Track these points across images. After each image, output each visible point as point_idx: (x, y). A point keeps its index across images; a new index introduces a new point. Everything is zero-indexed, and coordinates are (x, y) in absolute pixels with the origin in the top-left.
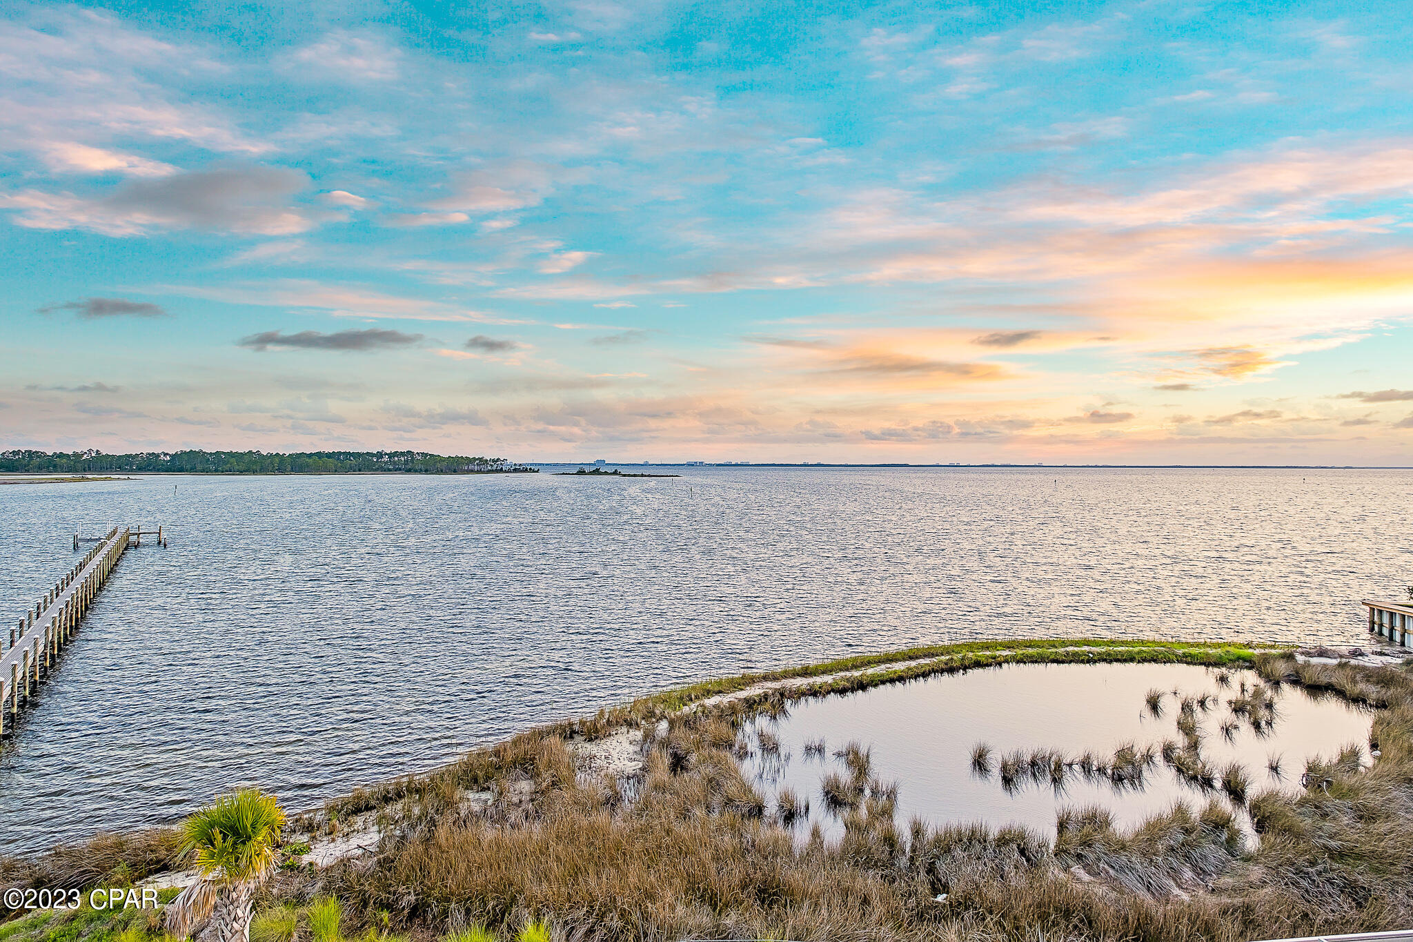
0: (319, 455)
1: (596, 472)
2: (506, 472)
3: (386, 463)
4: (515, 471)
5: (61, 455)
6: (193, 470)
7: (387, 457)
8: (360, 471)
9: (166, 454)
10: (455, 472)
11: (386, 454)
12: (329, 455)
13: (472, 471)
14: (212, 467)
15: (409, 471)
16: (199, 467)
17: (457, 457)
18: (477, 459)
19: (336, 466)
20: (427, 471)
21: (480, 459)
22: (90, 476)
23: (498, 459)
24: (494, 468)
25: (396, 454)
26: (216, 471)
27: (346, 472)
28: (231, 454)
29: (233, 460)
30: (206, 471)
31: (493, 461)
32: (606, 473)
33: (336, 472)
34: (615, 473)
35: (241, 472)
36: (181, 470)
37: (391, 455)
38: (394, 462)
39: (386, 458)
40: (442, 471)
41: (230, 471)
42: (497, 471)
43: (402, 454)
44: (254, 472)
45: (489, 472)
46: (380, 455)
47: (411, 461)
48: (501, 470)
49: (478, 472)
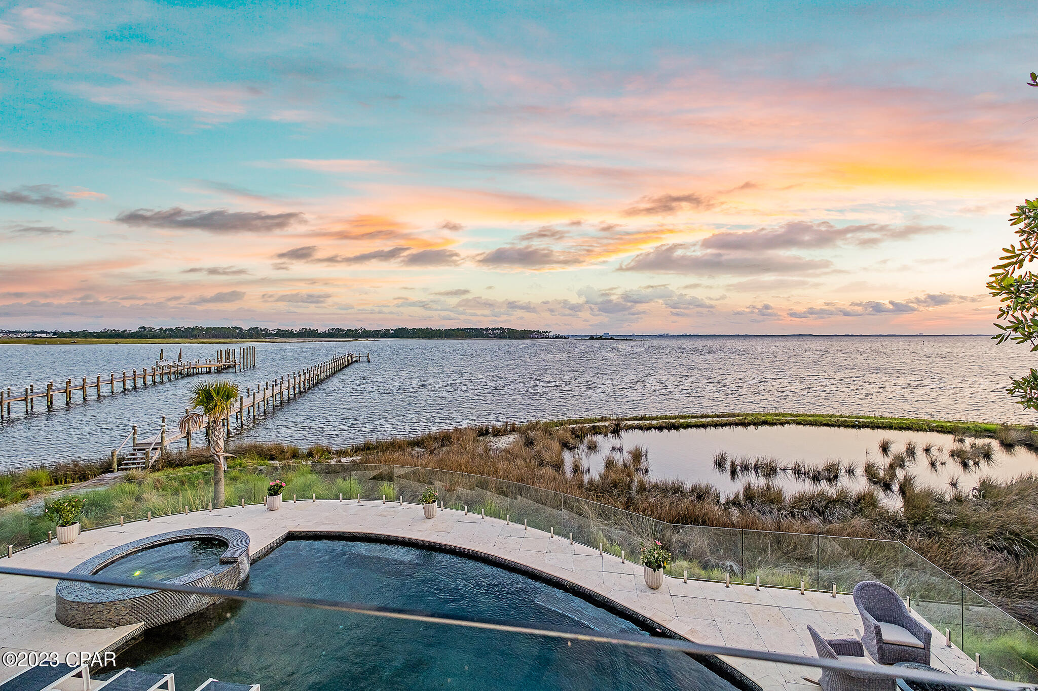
0: (458, 329)
1: (600, 338)
2: (551, 338)
3: (490, 334)
4: (556, 337)
5: (350, 330)
6: (402, 337)
8: (477, 337)
9: (392, 330)
10: (524, 338)
11: (490, 329)
12: (463, 330)
13: (533, 338)
14: (411, 336)
15: (501, 338)
16: (405, 336)
17: (525, 330)
18: (535, 331)
19: (466, 335)
20: (509, 338)
21: (537, 331)
23: (547, 332)
24: (545, 336)
26: (413, 337)
27: (470, 338)
28: (419, 329)
29: (419, 332)
30: (407, 338)
31: (544, 332)
32: (606, 339)
33: (465, 338)
35: (423, 338)
36: (398, 337)
37: (493, 330)
38: (494, 333)
39: (490, 332)
40: (517, 337)
41: (418, 337)
42: (546, 338)
43: (498, 329)
44: (429, 338)
45: (542, 338)
46: (487, 330)
47: (502, 333)
48: (548, 338)
49: (536, 338)
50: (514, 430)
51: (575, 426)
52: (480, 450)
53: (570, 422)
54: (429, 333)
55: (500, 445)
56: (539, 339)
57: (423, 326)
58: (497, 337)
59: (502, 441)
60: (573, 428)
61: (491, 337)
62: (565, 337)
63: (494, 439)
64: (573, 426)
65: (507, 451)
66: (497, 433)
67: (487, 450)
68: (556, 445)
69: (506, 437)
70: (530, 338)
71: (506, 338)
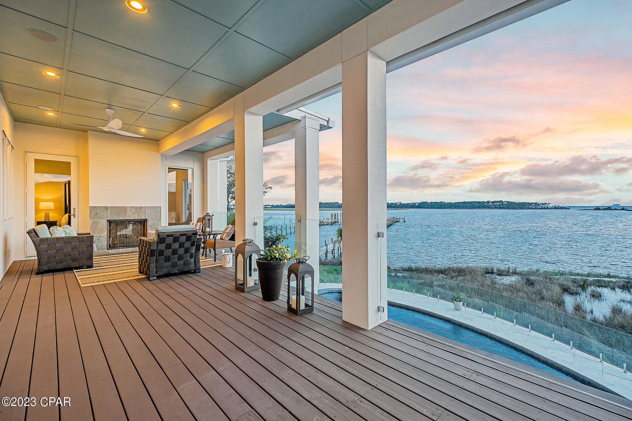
0: (464, 202)
2: (550, 209)
3: (491, 205)
4: (555, 208)
6: (424, 208)
7: (491, 203)
8: (480, 208)
9: (417, 202)
10: (522, 208)
11: (491, 202)
12: (468, 203)
15: (500, 208)
16: (426, 207)
17: (523, 203)
18: (534, 203)
19: (470, 206)
20: (508, 208)
21: (536, 203)
23: (546, 204)
25: (495, 202)
26: (431, 208)
27: (474, 209)
28: (435, 203)
30: (427, 208)
31: (543, 204)
33: (470, 208)
35: (438, 208)
36: (421, 208)
37: (493, 202)
38: (494, 205)
40: (515, 208)
41: (435, 208)
42: (544, 208)
43: (498, 202)
44: (442, 208)
45: (540, 209)
46: (488, 202)
47: (501, 205)
48: (547, 208)
49: (534, 209)
50: (515, 273)
51: (576, 277)
52: (488, 282)
53: (571, 274)
54: (442, 205)
55: (504, 281)
56: (537, 209)
57: (438, 201)
58: (497, 208)
59: (505, 279)
60: (575, 279)
61: (492, 208)
62: (565, 208)
63: (498, 277)
64: (574, 277)
65: (510, 285)
66: (500, 273)
67: (493, 283)
68: (557, 289)
69: (509, 277)
70: (529, 209)
71: (505, 208)
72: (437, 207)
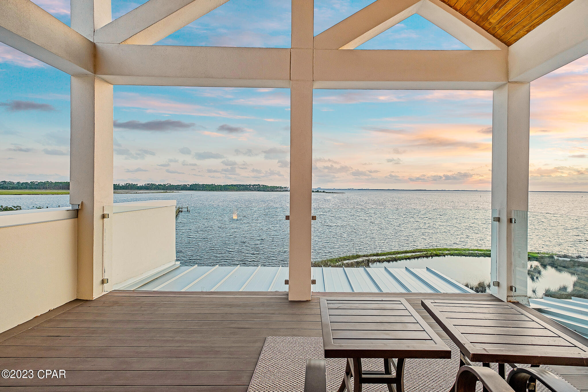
0: (232, 185)
1: (318, 191)
3: (252, 188)
6: (196, 190)
8: (244, 190)
9: (188, 185)
10: (273, 191)
11: (252, 185)
12: (235, 185)
13: (278, 191)
14: (201, 189)
15: (258, 191)
16: (198, 189)
18: (280, 187)
19: (237, 189)
20: (264, 191)
22: (168, 191)
23: (286, 187)
24: (285, 190)
25: (255, 185)
26: (203, 190)
27: (240, 191)
28: (207, 185)
29: (207, 187)
32: (321, 192)
33: (237, 191)
34: (324, 192)
35: (210, 190)
36: (193, 190)
37: (253, 185)
38: (254, 188)
39: (252, 187)
40: (269, 190)
43: (257, 185)
44: (213, 191)
45: (283, 191)
46: (250, 185)
47: (259, 188)
54: (214, 188)
56: (281, 191)
58: (256, 190)
61: (253, 190)
70: (276, 191)
71: (262, 191)
72: (208, 189)
